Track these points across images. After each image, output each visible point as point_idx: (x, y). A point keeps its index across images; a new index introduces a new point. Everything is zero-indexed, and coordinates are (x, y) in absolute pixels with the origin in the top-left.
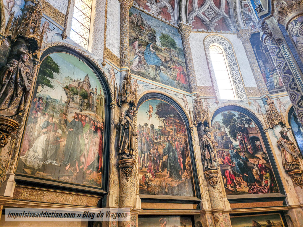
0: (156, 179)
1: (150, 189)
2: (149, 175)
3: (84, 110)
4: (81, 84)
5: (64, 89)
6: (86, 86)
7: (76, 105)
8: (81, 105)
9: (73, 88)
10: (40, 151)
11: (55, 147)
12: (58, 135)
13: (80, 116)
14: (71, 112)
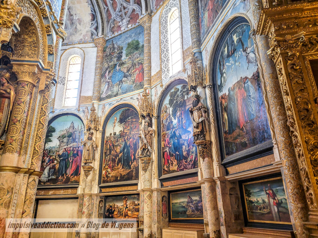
0: (113, 172)
1: (108, 179)
2: (109, 170)
3: (69, 144)
4: (68, 130)
5: (58, 139)
6: (71, 129)
7: (64, 144)
8: (68, 142)
9: (63, 135)
10: (47, 174)
11: (53, 170)
12: (55, 164)
13: (67, 149)
14: (62, 150)
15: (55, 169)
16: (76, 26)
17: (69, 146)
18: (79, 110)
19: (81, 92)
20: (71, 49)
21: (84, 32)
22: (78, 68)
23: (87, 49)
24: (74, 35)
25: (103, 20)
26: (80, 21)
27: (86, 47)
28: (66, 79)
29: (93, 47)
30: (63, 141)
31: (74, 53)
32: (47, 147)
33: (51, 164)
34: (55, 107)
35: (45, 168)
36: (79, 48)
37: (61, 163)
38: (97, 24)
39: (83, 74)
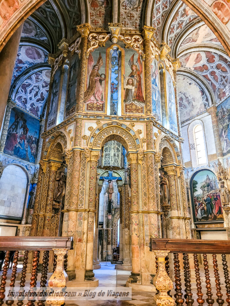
3: (209, 192)
4: (206, 181)
5: (201, 188)
6: (208, 180)
7: (206, 192)
8: (208, 190)
9: (203, 186)
10: (200, 214)
11: (203, 211)
12: (203, 206)
13: (209, 195)
14: (206, 196)
15: (204, 210)
16: (192, 103)
17: (210, 193)
18: (210, 166)
19: (207, 152)
20: (193, 122)
21: (199, 106)
22: (201, 133)
23: (204, 118)
24: (192, 110)
25: (210, 92)
26: (194, 99)
27: (203, 116)
28: (195, 144)
29: (208, 115)
30: (204, 190)
31: (196, 124)
32: (195, 195)
33: (201, 207)
34: (193, 167)
35: (198, 210)
36: (198, 119)
37: (207, 206)
38: (207, 97)
39: (205, 138)
